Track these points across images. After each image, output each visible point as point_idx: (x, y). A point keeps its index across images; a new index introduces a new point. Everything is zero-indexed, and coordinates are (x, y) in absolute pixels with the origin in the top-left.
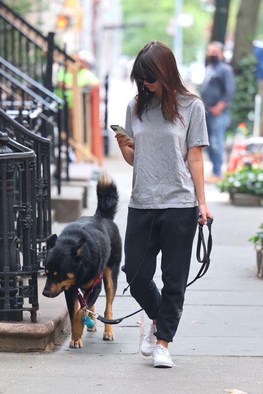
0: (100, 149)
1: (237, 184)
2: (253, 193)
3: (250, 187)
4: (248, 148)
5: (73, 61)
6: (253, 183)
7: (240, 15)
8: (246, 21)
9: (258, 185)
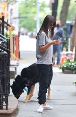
0: (18, 56)
1: (65, 66)
2: (70, 69)
3: (69, 67)
4: (67, 55)
5: (10, 26)
6: (71, 66)
7: (62, 12)
8: (64, 14)
9: (72, 66)
